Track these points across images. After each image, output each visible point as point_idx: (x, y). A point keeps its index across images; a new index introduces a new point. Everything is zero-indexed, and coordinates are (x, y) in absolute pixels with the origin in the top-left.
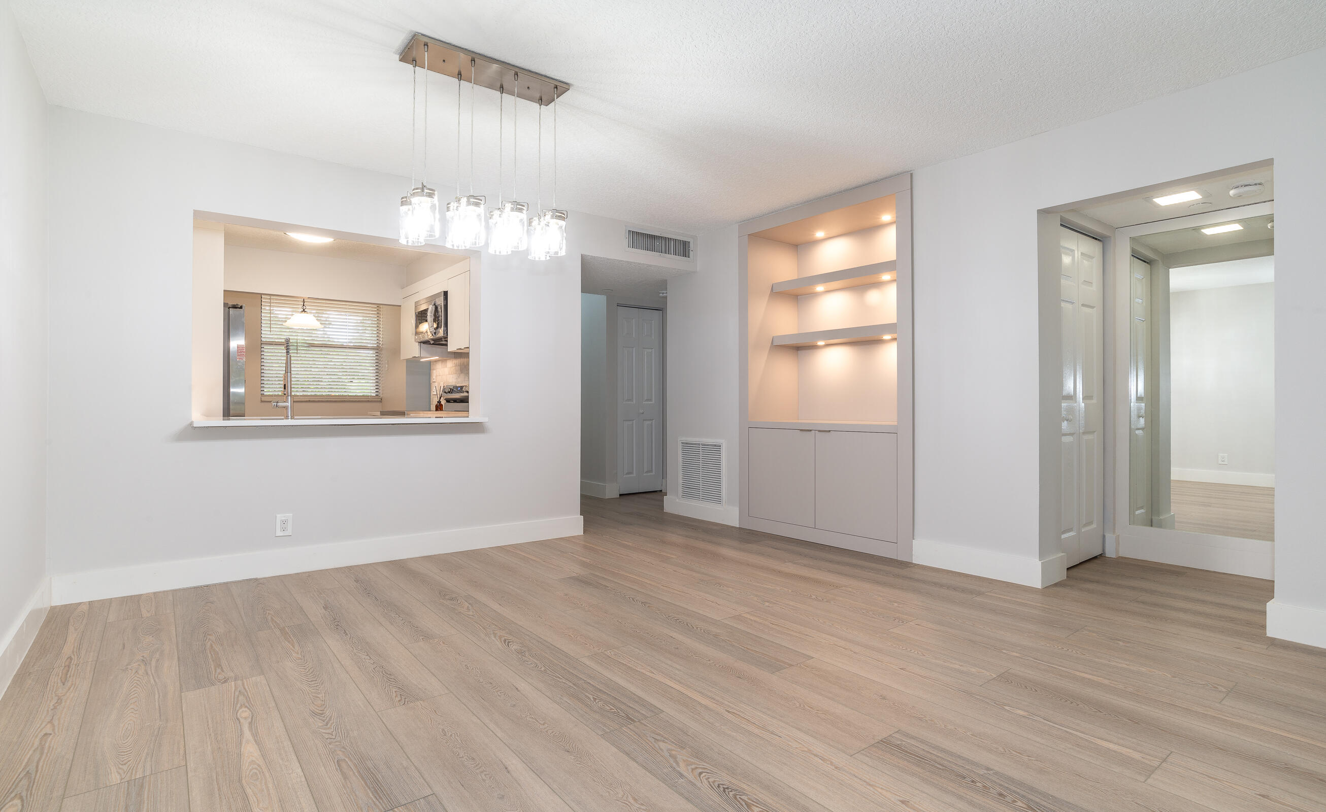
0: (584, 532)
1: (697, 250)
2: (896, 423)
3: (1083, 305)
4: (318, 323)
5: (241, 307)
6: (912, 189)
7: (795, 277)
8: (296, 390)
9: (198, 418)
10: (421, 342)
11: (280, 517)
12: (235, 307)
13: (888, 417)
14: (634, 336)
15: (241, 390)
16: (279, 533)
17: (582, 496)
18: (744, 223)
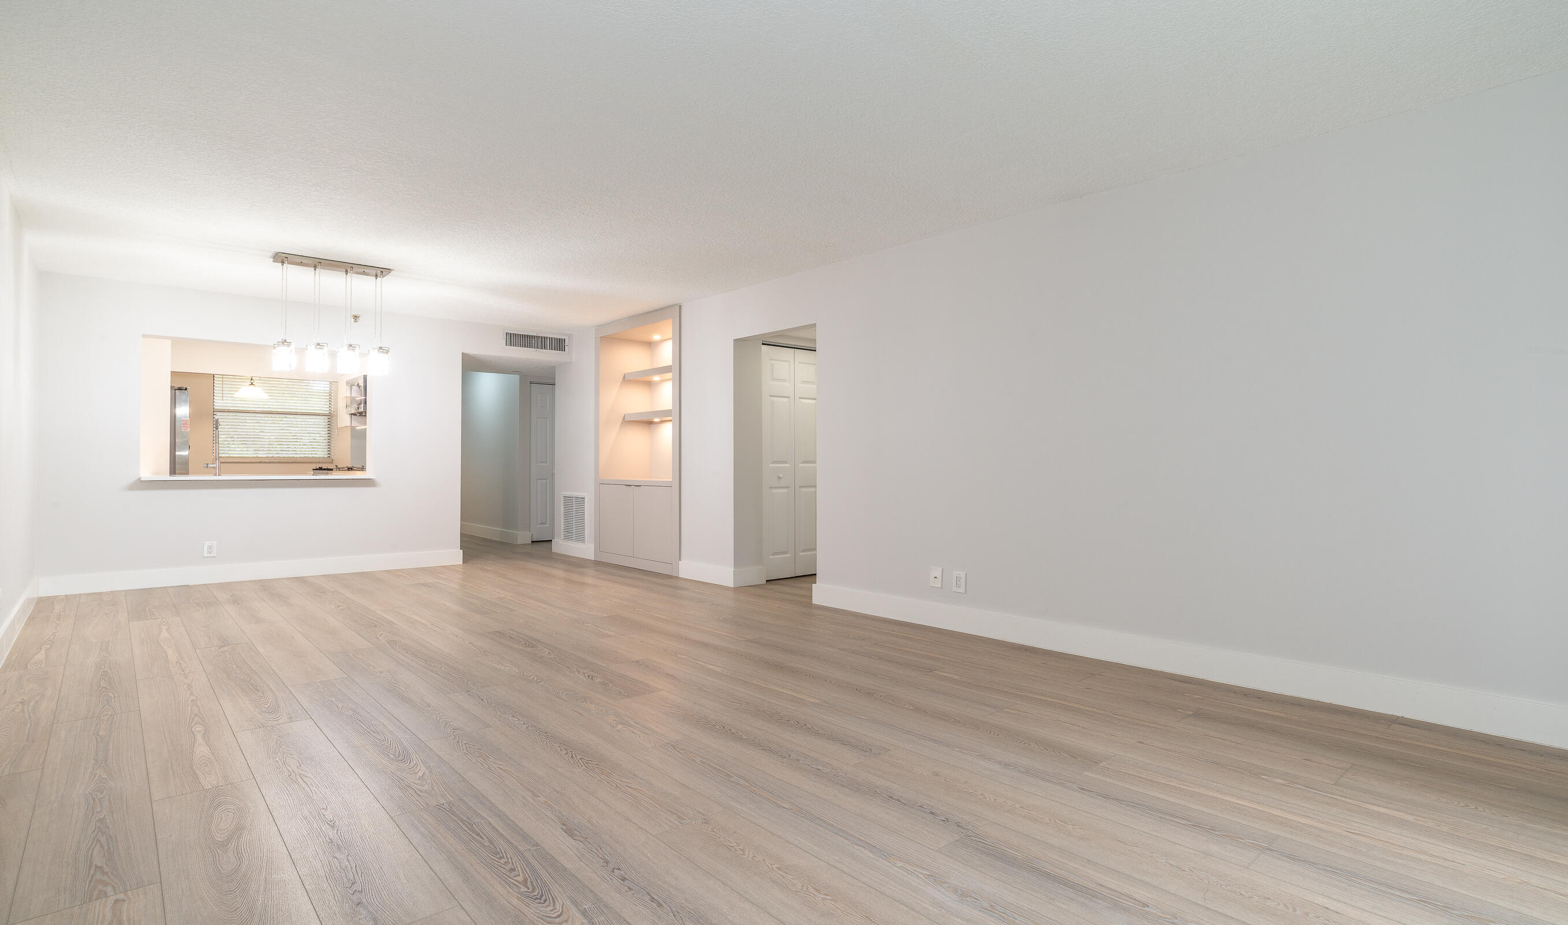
0: (464, 562)
1: (571, 346)
2: (671, 480)
3: (800, 398)
4: (267, 395)
5: (186, 389)
6: (680, 317)
7: (650, 368)
8: (222, 452)
9: (146, 474)
10: (351, 414)
11: (207, 544)
12: (180, 389)
13: (667, 476)
14: (548, 408)
15: (185, 453)
16: (206, 555)
17: (462, 535)
18: (599, 327)
